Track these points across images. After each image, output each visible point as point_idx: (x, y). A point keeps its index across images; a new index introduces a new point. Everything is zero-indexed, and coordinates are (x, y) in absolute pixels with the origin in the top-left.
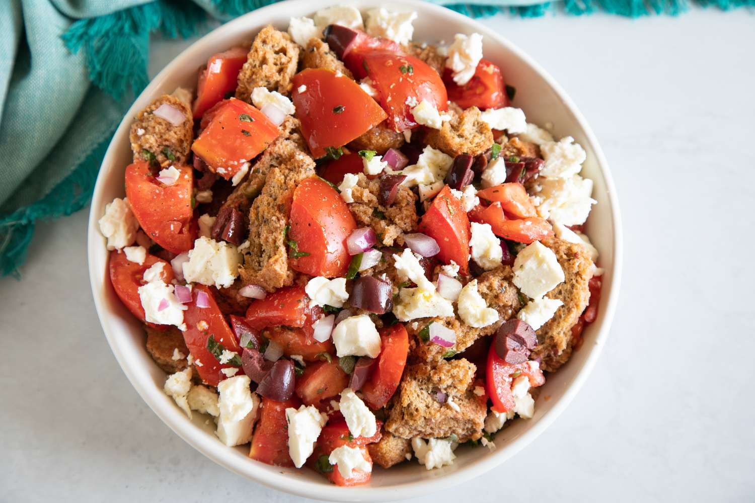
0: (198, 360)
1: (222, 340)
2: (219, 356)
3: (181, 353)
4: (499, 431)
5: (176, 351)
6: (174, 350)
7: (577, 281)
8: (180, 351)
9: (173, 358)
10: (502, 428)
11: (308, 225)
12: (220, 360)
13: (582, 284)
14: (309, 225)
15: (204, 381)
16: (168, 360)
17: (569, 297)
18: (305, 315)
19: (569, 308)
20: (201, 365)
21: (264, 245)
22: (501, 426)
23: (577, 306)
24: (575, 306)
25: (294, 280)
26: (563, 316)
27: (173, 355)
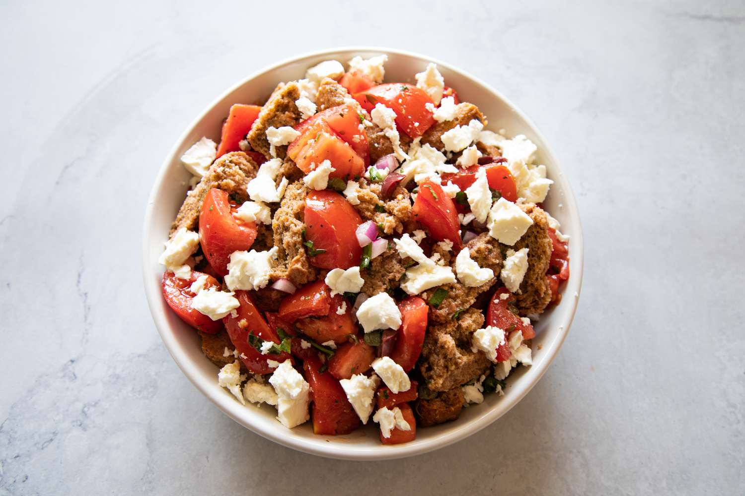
0: (243, 354)
1: (260, 334)
2: (259, 348)
3: (230, 350)
4: (506, 378)
5: (226, 349)
6: (224, 348)
7: (538, 232)
8: (229, 349)
9: (224, 355)
10: (508, 376)
11: (320, 226)
12: (261, 351)
13: (543, 233)
14: (322, 226)
15: (250, 371)
16: (220, 358)
17: (535, 248)
18: (329, 304)
19: (538, 256)
20: (245, 358)
21: (287, 249)
22: (507, 374)
23: (544, 252)
24: (542, 253)
25: (316, 276)
26: (535, 264)
27: (224, 353)
